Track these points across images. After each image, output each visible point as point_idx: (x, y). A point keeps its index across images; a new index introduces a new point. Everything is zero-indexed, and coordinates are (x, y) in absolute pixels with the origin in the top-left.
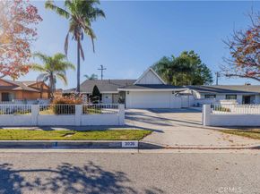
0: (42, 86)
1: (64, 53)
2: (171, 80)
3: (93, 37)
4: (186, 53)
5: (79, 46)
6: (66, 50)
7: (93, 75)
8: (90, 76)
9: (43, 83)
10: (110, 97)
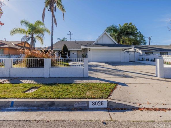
0: (25, 45)
1: (42, 21)
2: (119, 41)
3: (63, 10)
4: (127, 24)
5: (53, 16)
6: (43, 19)
7: (64, 38)
8: (62, 39)
9: (26, 42)
10: (76, 53)
